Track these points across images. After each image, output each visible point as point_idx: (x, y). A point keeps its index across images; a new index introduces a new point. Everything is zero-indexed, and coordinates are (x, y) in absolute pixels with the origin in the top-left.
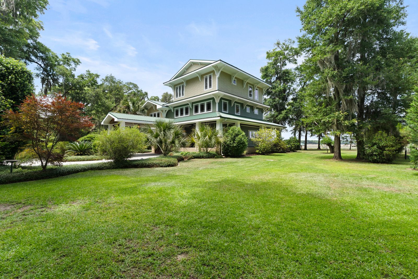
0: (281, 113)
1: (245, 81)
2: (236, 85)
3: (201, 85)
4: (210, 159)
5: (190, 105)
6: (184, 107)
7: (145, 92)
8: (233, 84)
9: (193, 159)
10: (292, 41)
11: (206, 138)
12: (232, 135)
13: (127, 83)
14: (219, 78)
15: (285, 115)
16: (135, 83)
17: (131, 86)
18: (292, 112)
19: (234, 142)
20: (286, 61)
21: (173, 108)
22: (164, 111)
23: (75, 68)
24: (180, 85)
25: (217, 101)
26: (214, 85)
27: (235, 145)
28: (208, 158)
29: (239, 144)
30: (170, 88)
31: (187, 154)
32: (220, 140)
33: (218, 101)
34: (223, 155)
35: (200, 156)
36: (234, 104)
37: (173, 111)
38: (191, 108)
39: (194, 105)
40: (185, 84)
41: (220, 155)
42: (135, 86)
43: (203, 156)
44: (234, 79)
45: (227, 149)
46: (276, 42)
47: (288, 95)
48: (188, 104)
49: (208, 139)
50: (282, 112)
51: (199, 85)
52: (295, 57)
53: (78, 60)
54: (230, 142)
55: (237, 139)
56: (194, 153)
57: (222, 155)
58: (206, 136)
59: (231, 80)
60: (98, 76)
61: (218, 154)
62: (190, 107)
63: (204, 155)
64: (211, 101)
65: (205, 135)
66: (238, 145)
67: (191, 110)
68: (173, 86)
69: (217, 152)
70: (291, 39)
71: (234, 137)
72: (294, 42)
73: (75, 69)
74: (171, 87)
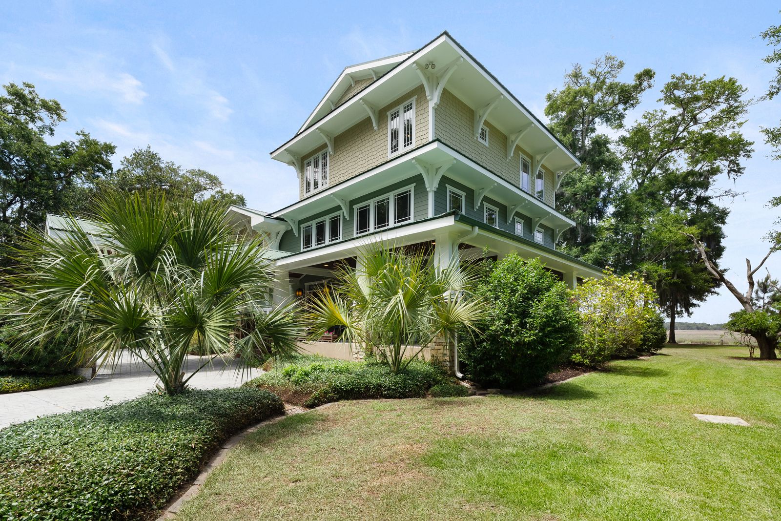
0: (588, 251)
1: (512, 141)
2: (487, 145)
3: (378, 143)
4: (411, 400)
5: (344, 210)
6: (327, 219)
7: (238, 196)
8: (480, 140)
9: (331, 400)
10: (616, 63)
11: (392, 302)
12: (514, 291)
13: (192, 172)
14: (436, 110)
15: (600, 253)
16: (212, 172)
17: (202, 181)
18: (618, 248)
19: (523, 325)
20: (597, 120)
21: (297, 223)
22: (273, 235)
23: (52, 127)
24: (315, 156)
25: (431, 185)
26: (420, 134)
27: (528, 337)
28: (403, 396)
29: (546, 335)
30: (292, 168)
31: (307, 374)
32: (458, 316)
33: (436, 185)
34: (463, 379)
35: (367, 388)
36: (482, 204)
37: (296, 234)
38: (347, 217)
39: (355, 207)
40: (330, 149)
41: (450, 376)
42: (214, 181)
43: (379, 386)
44: (481, 125)
45: (487, 356)
46: (571, 71)
47: (605, 205)
48: (338, 208)
49: (402, 307)
50: (591, 247)
51: (371, 143)
52: (621, 107)
53: (56, 103)
54: (508, 321)
55: (539, 310)
56: (341, 372)
57: (460, 375)
58: (396, 293)
59: (473, 127)
60: (110, 149)
61: (444, 373)
62: (344, 216)
63: (386, 381)
64: (411, 187)
65: (390, 290)
66: (542, 338)
67: (348, 223)
68: (297, 160)
69: (435, 363)
70: (613, 56)
71: (526, 298)
72: (622, 66)
73: (51, 130)
74: (293, 164)
